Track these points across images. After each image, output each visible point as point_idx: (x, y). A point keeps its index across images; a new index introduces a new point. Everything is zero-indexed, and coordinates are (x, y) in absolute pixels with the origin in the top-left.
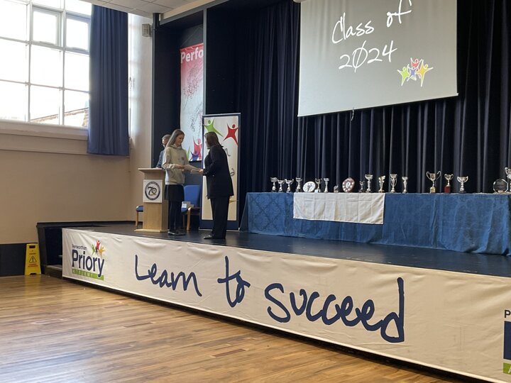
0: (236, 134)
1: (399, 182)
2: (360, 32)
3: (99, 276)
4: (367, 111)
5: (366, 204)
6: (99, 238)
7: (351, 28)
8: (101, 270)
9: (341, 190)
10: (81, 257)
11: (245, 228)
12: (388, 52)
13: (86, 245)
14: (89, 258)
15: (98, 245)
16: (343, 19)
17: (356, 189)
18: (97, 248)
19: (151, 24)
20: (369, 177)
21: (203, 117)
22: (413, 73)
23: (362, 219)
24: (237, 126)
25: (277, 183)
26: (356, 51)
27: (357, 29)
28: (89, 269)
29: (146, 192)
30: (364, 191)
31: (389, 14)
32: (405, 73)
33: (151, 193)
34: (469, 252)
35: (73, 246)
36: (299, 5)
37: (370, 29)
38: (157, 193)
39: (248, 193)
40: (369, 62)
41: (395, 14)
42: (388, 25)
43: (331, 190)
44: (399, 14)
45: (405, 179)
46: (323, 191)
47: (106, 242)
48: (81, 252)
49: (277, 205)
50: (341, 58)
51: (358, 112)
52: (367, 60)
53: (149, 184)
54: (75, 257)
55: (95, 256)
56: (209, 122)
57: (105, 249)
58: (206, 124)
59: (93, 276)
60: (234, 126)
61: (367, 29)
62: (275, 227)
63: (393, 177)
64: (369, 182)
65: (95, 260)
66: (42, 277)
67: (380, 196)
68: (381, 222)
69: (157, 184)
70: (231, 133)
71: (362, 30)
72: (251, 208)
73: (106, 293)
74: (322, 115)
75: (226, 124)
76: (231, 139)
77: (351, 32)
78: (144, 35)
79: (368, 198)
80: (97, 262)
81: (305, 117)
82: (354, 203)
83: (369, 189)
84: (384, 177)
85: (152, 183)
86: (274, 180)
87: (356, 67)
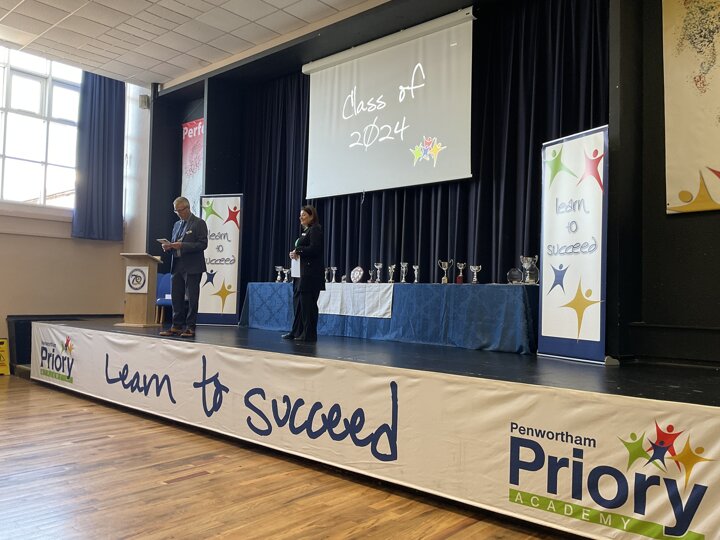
0: (238, 217)
1: (410, 271)
2: (372, 107)
3: (69, 377)
4: (379, 193)
5: (373, 295)
6: (69, 334)
7: (362, 102)
8: (70, 371)
9: (349, 281)
10: (50, 356)
11: (245, 323)
12: (401, 130)
13: (56, 342)
14: (58, 356)
15: (68, 341)
16: (353, 92)
17: (364, 279)
18: (67, 345)
19: (149, 95)
20: (379, 266)
21: (202, 197)
22: (425, 153)
23: (369, 313)
24: (238, 209)
25: (282, 272)
26: (367, 128)
28: (58, 370)
29: (129, 281)
30: (373, 281)
31: (401, 87)
32: (417, 152)
33: (135, 282)
34: (481, 349)
35: (43, 343)
36: (307, 77)
37: (381, 104)
38: (142, 282)
39: (249, 284)
40: (380, 140)
41: (408, 88)
42: (401, 100)
43: (338, 280)
44: (412, 88)
45: (416, 268)
46: (330, 281)
47: (75, 338)
48: (50, 349)
49: (280, 297)
50: (352, 135)
51: (369, 194)
52: (379, 138)
54: (44, 355)
55: (64, 354)
56: (208, 203)
57: (74, 346)
58: (204, 205)
59: (62, 378)
60: (235, 208)
61: (377, 104)
62: (277, 321)
63: (404, 266)
64: (378, 271)
65: (64, 359)
66: (11, 379)
67: (389, 286)
68: (388, 316)
70: (232, 216)
71: (373, 105)
72: (252, 299)
73: (74, 398)
74: (332, 198)
75: (227, 206)
76: (232, 221)
77: (362, 108)
78: (141, 106)
79: (376, 289)
80: (66, 362)
81: (315, 200)
82: (361, 295)
83: (378, 280)
84: (394, 266)
85: (136, 270)
86: (279, 268)
87: (367, 146)
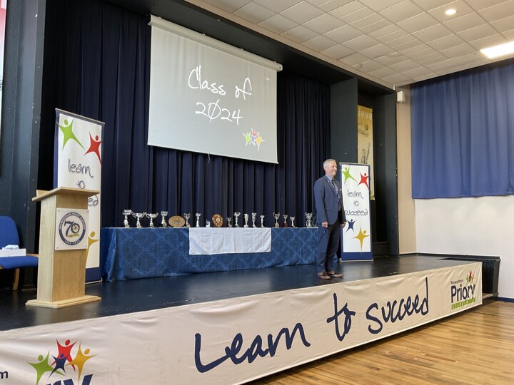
5: (258, 236)
7: (207, 82)
16: (198, 70)
20: (237, 215)
22: (253, 140)
23: (256, 249)
27: (212, 85)
29: (60, 231)
32: (248, 137)
33: (70, 232)
38: (81, 232)
40: (222, 118)
50: (198, 104)
52: (221, 116)
53: (67, 216)
63: (254, 215)
64: (236, 218)
69: (80, 217)
71: (216, 89)
77: (206, 86)
79: (260, 232)
82: (249, 236)
85: (72, 214)
